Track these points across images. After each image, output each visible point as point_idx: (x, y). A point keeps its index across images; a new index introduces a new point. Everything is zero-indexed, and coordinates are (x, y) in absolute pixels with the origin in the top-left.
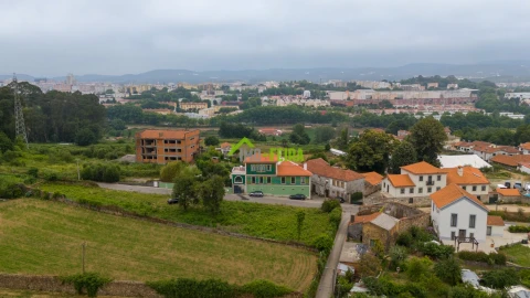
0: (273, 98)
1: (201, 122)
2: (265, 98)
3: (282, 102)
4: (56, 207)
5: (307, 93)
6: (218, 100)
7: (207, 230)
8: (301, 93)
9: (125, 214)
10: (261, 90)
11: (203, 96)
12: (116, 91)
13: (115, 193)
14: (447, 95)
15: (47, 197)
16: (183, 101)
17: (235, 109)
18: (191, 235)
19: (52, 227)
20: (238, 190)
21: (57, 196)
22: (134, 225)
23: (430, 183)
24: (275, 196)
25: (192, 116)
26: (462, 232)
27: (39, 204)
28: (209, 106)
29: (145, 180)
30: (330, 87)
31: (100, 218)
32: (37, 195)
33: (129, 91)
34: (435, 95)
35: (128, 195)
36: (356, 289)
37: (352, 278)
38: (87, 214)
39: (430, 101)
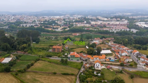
0: (77, 23)
1: (59, 32)
2: (75, 23)
3: (79, 25)
4: (45, 62)
5: (85, 22)
6: (63, 24)
7: (66, 66)
8: (84, 22)
9: (55, 63)
10: (74, 21)
11: (59, 23)
13: (52, 60)
15: (43, 61)
16: (54, 25)
17: (67, 28)
18: (64, 67)
19: (46, 66)
20: (69, 59)
21: (45, 61)
22: (56, 65)
23: (96, 59)
24: (75, 60)
25: (57, 30)
26: (98, 67)
28: (61, 27)
29: (56, 57)
30: (92, 20)
31: (52, 64)
32: (42, 60)
33: (40, 21)
35: (54, 60)
36: (82, 74)
37: (82, 73)
38: (49, 63)
39: (116, 25)
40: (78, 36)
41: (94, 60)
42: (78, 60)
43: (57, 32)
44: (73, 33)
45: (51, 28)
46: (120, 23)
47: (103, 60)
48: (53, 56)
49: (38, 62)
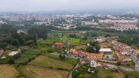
0: (85, 22)
1: (67, 30)
2: (83, 22)
3: (87, 23)
4: (45, 57)
5: (93, 20)
6: (71, 22)
7: (63, 62)
8: (92, 20)
9: (53, 59)
10: (82, 19)
11: (68, 21)
12: (48, 19)
13: (52, 55)
14: (131, 21)
15: (44, 55)
16: (63, 23)
17: (75, 26)
18: (61, 62)
19: (46, 60)
20: (68, 55)
21: (45, 55)
22: (55, 60)
23: (93, 56)
24: (73, 57)
25: (65, 28)
26: (93, 64)
27: (44, 56)
28: (69, 25)
29: (56, 52)
30: (100, 18)
31: (51, 59)
32: (43, 55)
33: (51, 20)
34: (127, 21)
35: (54, 55)
37: (76, 69)
38: (49, 58)
39: (125, 24)
40: (85, 33)
41: (91, 58)
42: (76, 57)
43: (65, 30)
44: (80, 31)
45: (60, 26)
46: (129, 22)
47: (100, 58)
48: (53, 52)
49: (39, 56)
